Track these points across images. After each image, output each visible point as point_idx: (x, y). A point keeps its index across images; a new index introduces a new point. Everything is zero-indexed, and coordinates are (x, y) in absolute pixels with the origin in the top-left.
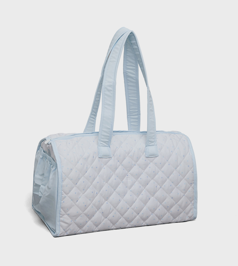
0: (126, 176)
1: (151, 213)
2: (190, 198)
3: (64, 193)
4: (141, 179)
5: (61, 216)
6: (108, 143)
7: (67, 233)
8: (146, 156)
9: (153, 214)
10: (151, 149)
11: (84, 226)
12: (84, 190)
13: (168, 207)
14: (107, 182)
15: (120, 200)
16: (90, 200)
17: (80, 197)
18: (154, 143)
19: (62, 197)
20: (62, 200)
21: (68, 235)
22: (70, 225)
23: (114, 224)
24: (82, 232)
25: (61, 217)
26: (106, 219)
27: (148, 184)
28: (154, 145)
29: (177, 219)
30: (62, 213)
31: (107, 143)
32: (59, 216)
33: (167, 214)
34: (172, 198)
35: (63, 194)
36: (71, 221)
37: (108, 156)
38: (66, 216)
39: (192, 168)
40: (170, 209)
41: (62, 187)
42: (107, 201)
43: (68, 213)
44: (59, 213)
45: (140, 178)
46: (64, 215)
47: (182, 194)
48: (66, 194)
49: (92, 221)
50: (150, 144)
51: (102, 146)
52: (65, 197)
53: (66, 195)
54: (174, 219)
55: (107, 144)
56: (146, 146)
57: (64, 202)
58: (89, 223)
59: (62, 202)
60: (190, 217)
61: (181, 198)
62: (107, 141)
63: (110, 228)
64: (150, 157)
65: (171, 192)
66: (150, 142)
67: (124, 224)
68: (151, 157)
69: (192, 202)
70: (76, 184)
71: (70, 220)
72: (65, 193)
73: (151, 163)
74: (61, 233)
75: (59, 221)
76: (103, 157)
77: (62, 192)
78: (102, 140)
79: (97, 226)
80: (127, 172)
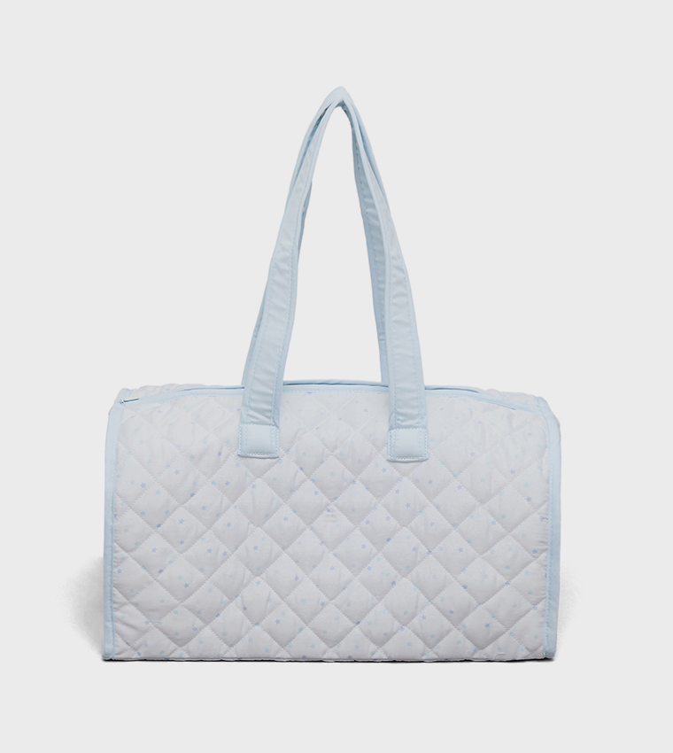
0: (325, 512)
1: (397, 624)
2: (530, 593)
3: (118, 548)
4: (368, 522)
5: (115, 606)
6: (272, 414)
7: (139, 654)
8: (389, 457)
9: (405, 628)
10: (407, 438)
11: (189, 639)
12: (182, 542)
13: (452, 612)
14: (259, 526)
15: (297, 578)
16: (202, 570)
17: (170, 562)
18: (417, 420)
19: (116, 558)
20: (116, 567)
21: (145, 660)
22: (143, 632)
23: (283, 644)
24: (186, 656)
25: (117, 609)
26: (257, 627)
27: (389, 540)
28: (415, 427)
29: (489, 651)
30: (116, 600)
31: (269, 414)
32: (111, 607)
33: (451, 634)
34: (465, 587)
35: (116, 552)
36: (147, 623)
37: (267, 453)
38: (130, 608)
39: (543, 507)
40: (462, 619)
41: (112, 533)
42: (258, 578)
43: (135, 600)
44: (111, 600)
45: (365, 520)
46: (123, 605)
47: (501, 579)
48: (127, 552)
49: (213, 630)
50: (404, 424)
51: (253, 423)
52: (124, 559)
53: (126, 554)
54: (481, 651)
55: (269, 418)
56: (391, 428)
57: (119, 572)
58: (207, 632)
59: (115, 570)
60: (532, 651)
61: (494, 592)
62: (269, 407)
63: (271, 655)
64: (400, 460)
65: (463, 570)
66: (401, 418)
67: (313, 646)
68: (403, 460)
69: (539, 606)
70: (159, 526)
71: (144, 619)
72: (122, 548)
73: (405, 478)
74: (118, 650)
75: (110, 619)
76: (251, 455)
77: (116, 544)
78: (253, 405)
79: (231, 646)
80: (326, 500)
